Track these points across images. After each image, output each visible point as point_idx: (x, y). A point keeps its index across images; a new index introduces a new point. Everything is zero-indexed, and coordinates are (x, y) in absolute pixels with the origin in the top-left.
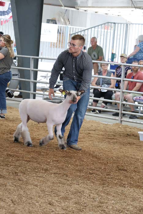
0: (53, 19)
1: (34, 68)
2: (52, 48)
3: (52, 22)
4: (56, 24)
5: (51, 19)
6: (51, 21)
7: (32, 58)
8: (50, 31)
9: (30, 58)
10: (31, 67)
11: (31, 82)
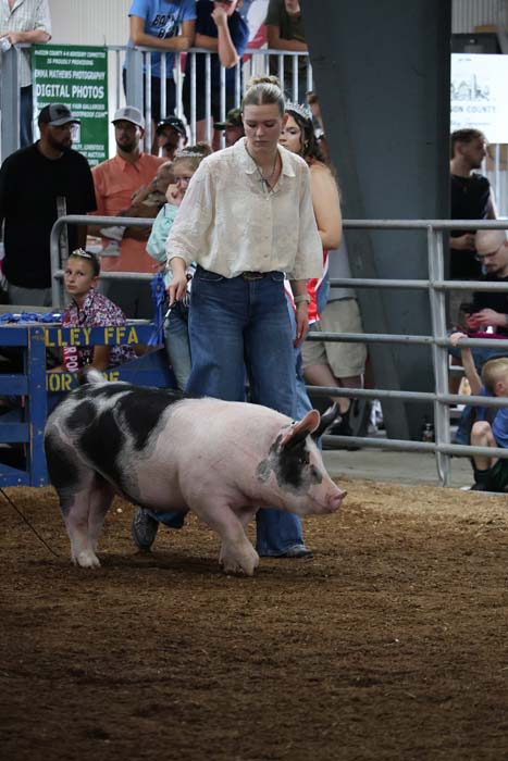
0: (480, 31)
1: (446, 278)
2: (498, 172)
3: (479, 47)
4: (499, 51)
5: (470, 31)
6: (472, 41)
7: (436, 229)
8: (478, 92)
9: (424, 229)
10: (432, 276)
11: (435, 347)
